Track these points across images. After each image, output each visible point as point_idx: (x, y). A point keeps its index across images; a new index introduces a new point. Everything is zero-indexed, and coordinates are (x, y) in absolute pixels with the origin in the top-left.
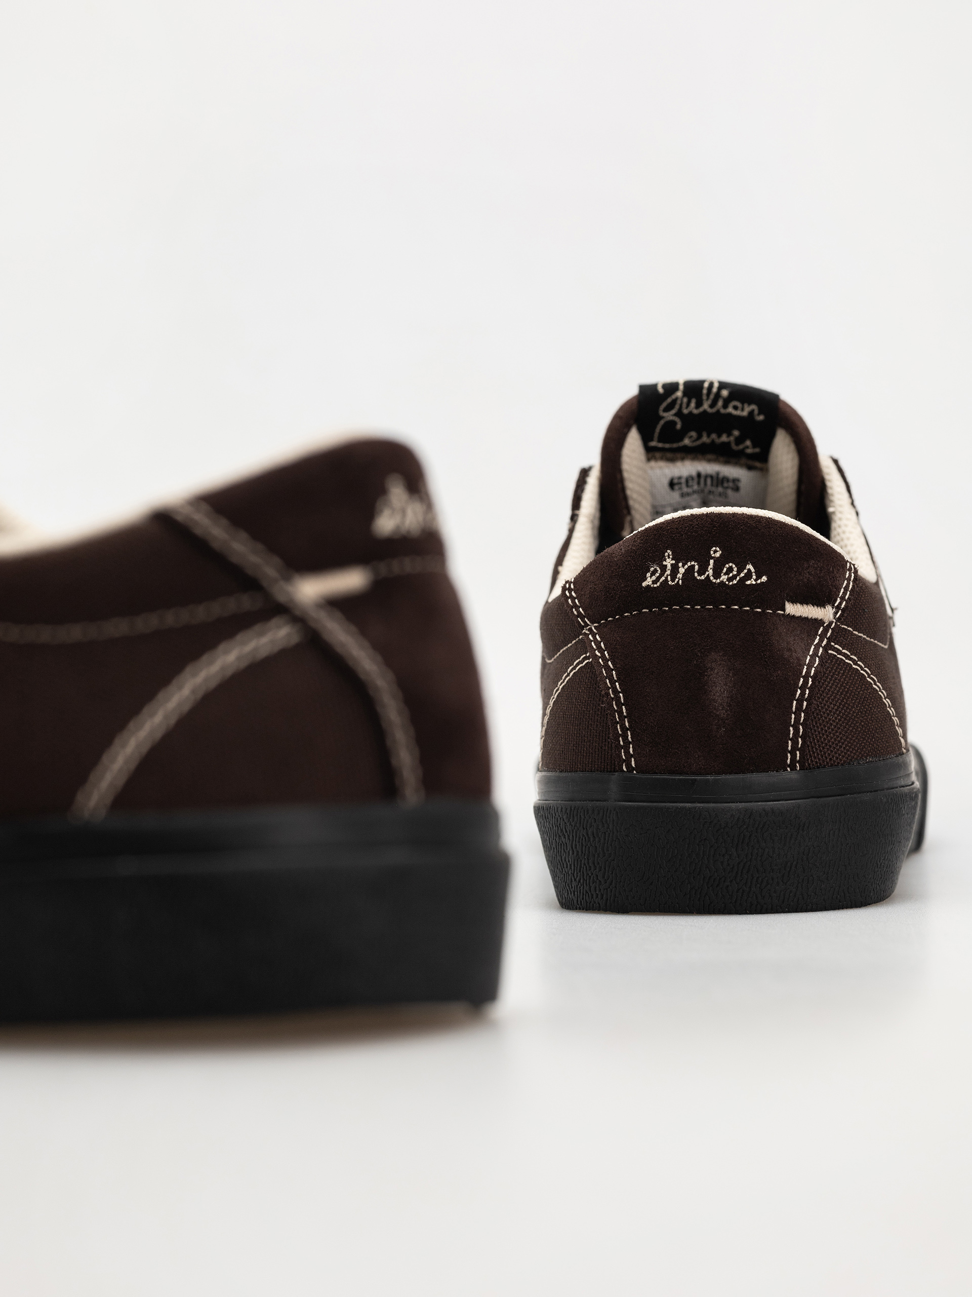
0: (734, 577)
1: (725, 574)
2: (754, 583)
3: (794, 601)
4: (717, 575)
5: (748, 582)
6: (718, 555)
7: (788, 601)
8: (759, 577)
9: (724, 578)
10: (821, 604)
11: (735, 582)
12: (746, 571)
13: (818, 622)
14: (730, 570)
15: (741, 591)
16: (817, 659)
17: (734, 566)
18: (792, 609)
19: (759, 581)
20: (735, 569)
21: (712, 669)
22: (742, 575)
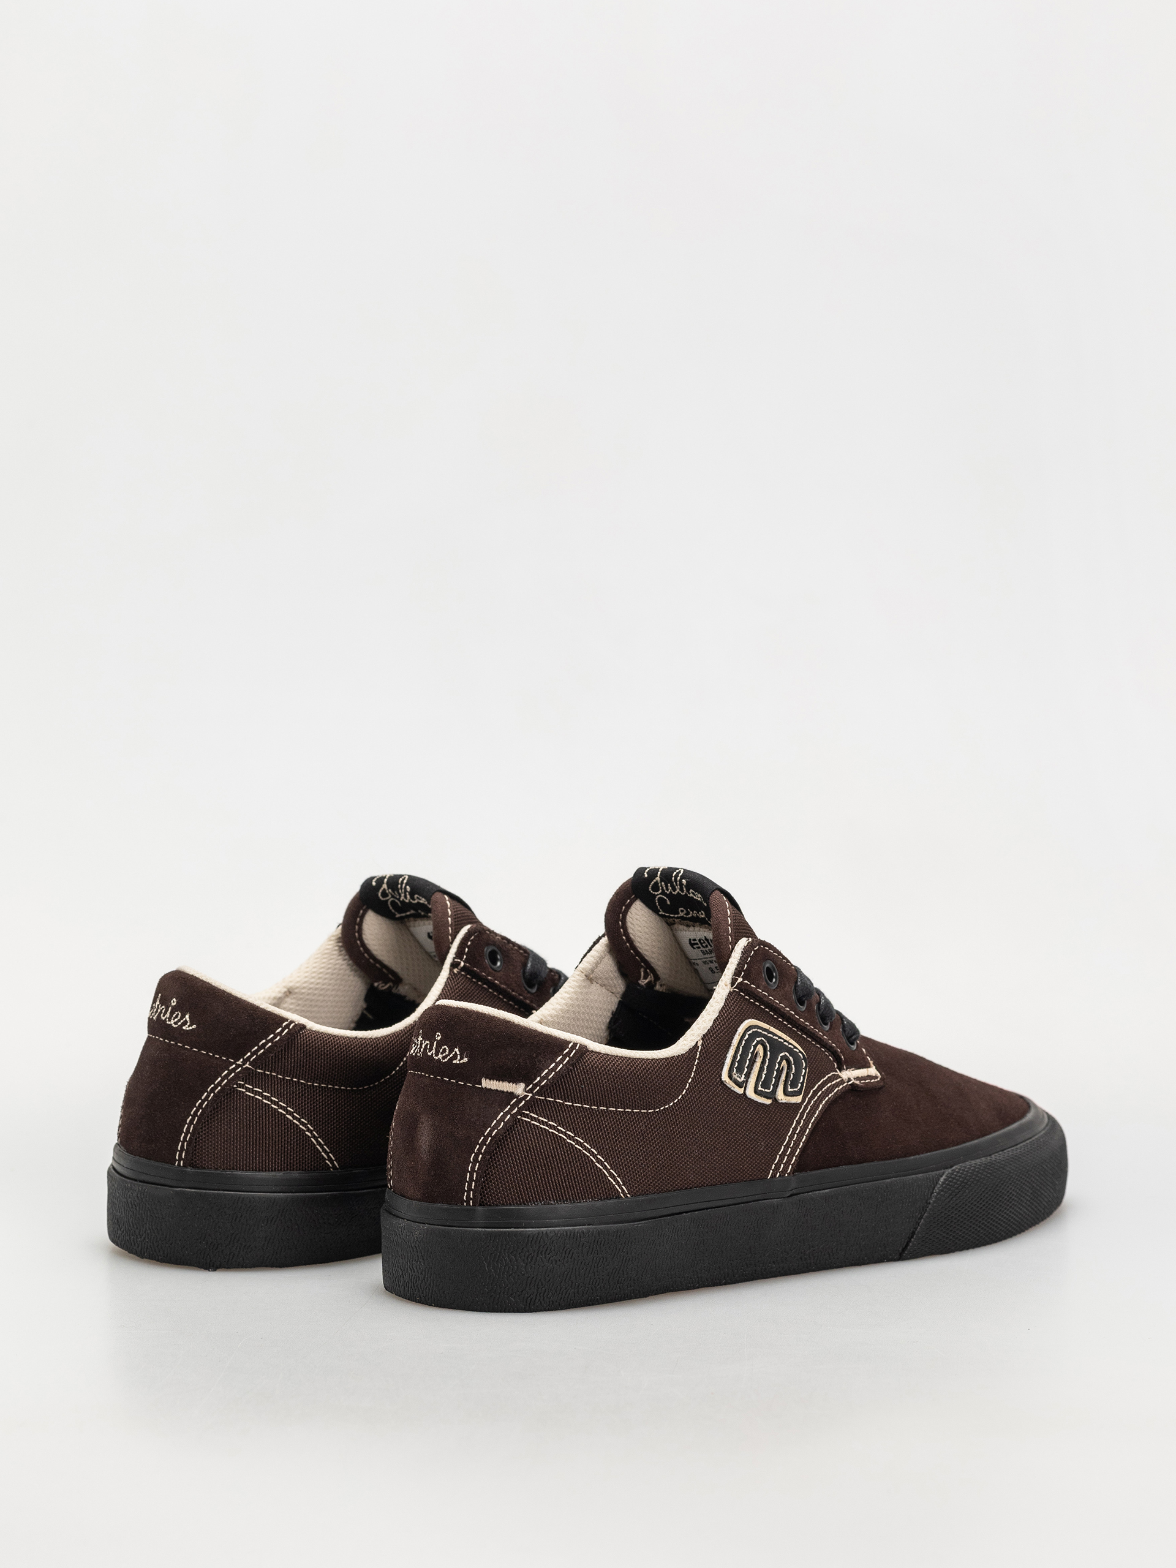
0: (446, 1056)
1: (442, 1053)
2: (458, 1062)
3: (491, 1077)
4: (437, 1055)
5: (454, 1062)
6: (439, 1038)
7: (486, 1078)
8: (462, 1058)
9: (440, 1056)
10: (515, 1080)
11: (446, 1060)
12: (453, 1053)
13: (511, 1095)
14: (444, 1050)
15: (449, 1068)
16: (502, 1123)
17: (447, 1048)
18: (486, 1083)
19: (461, 1062)
20: (447, 1051)
21: (422, 1123)
22: (451, 1055)
